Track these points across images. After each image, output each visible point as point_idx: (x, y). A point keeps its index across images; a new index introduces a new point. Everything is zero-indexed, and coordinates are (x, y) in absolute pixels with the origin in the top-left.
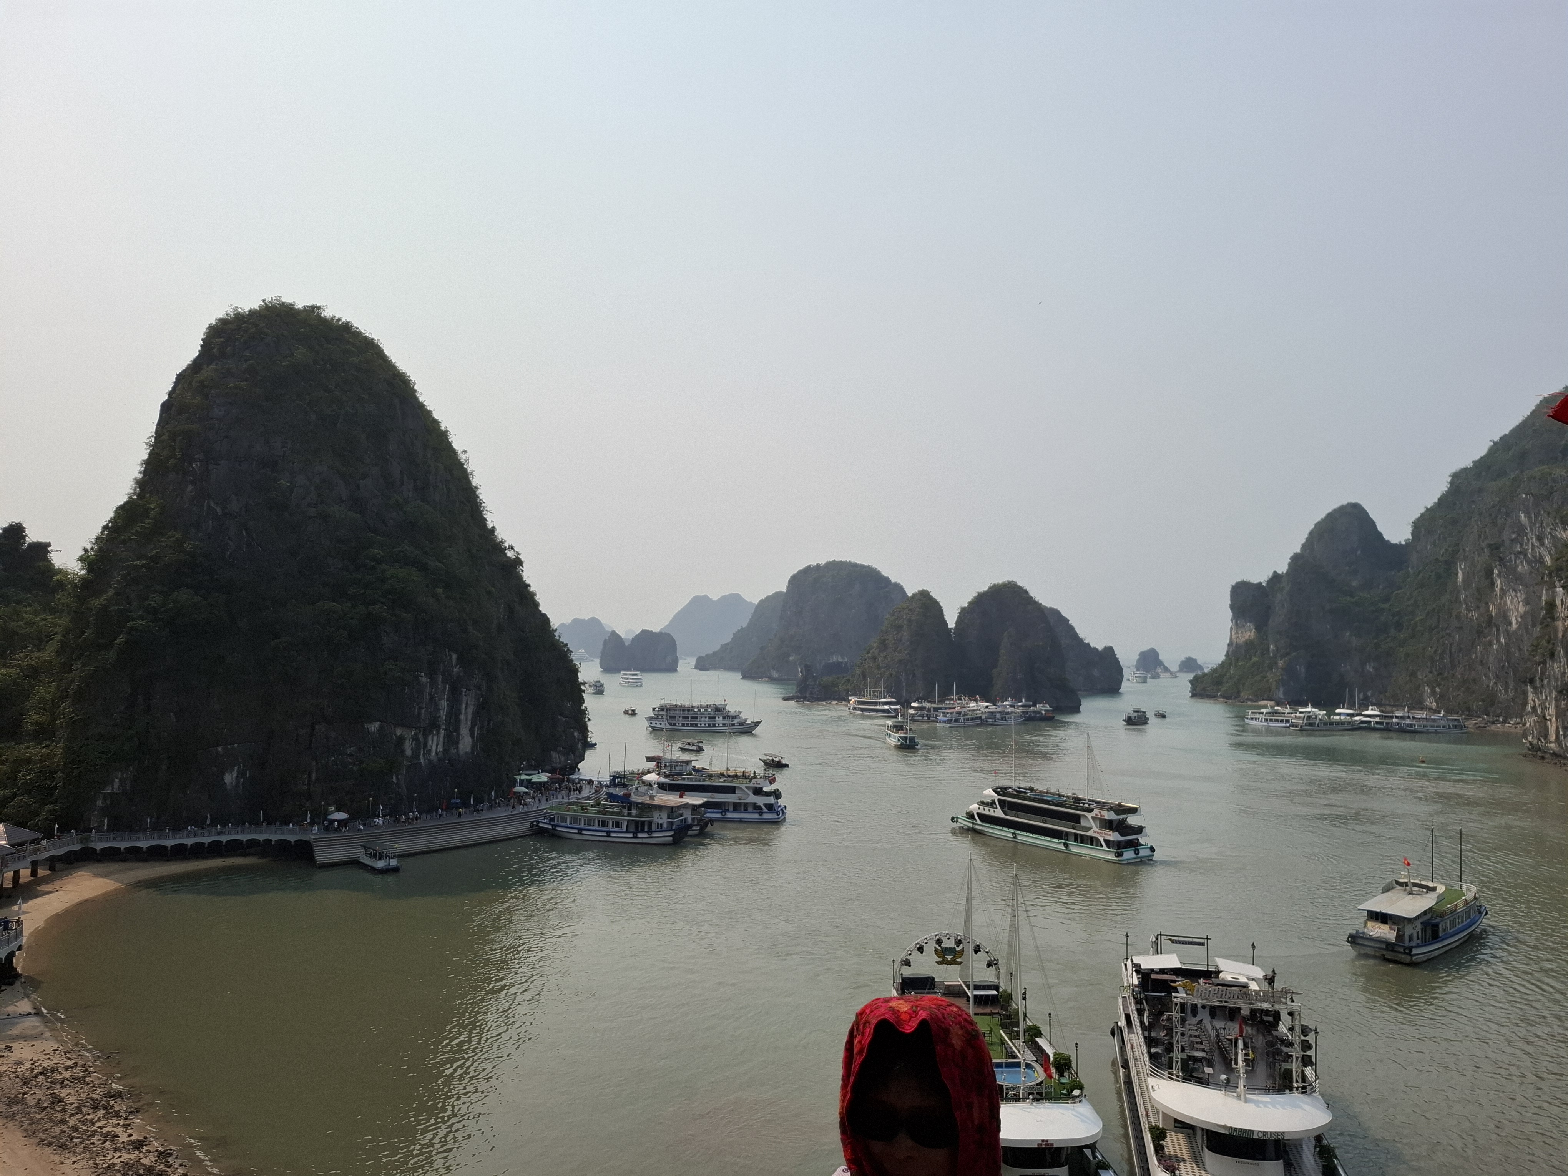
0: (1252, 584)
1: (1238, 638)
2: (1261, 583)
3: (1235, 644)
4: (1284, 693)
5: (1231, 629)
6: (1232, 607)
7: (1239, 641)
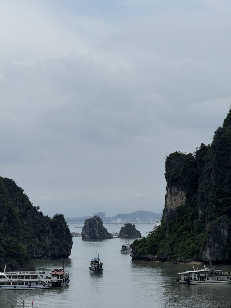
0: (184, 155)
1: (172, 204)
2: (190, 155)
3: (169, 210)
4: (210, 255)
5: (166, 196)
6: (167, 177)
7: (172, 207)
